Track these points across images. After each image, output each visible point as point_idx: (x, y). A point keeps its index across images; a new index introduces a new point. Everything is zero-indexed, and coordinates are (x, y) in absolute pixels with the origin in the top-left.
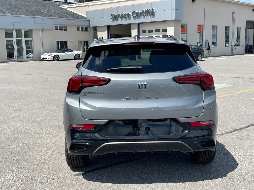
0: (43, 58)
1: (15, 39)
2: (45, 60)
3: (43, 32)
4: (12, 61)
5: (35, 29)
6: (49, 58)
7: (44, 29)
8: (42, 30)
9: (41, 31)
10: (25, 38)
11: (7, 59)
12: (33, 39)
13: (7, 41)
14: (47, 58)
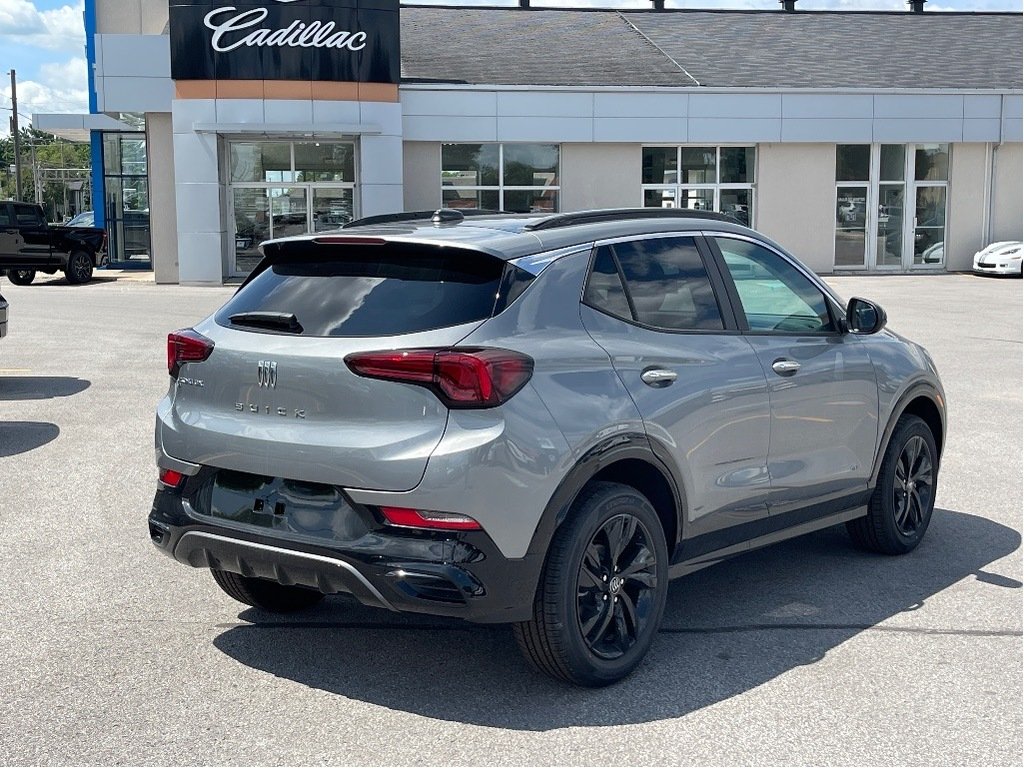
0: (980, 265)
1: (874, 184)
2: (987, 273)
3: (999, 154)
4: (854, 273)
5: (963, 144)
6: (1003, 263)
7: (1002, 143)
8: (995, 147)
9: (988, 152)
10: (916, 179)
11: (836, 264)
12: (950, 183)
13: (842, 192)
14: (994, 266)
